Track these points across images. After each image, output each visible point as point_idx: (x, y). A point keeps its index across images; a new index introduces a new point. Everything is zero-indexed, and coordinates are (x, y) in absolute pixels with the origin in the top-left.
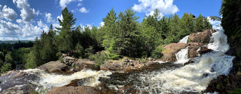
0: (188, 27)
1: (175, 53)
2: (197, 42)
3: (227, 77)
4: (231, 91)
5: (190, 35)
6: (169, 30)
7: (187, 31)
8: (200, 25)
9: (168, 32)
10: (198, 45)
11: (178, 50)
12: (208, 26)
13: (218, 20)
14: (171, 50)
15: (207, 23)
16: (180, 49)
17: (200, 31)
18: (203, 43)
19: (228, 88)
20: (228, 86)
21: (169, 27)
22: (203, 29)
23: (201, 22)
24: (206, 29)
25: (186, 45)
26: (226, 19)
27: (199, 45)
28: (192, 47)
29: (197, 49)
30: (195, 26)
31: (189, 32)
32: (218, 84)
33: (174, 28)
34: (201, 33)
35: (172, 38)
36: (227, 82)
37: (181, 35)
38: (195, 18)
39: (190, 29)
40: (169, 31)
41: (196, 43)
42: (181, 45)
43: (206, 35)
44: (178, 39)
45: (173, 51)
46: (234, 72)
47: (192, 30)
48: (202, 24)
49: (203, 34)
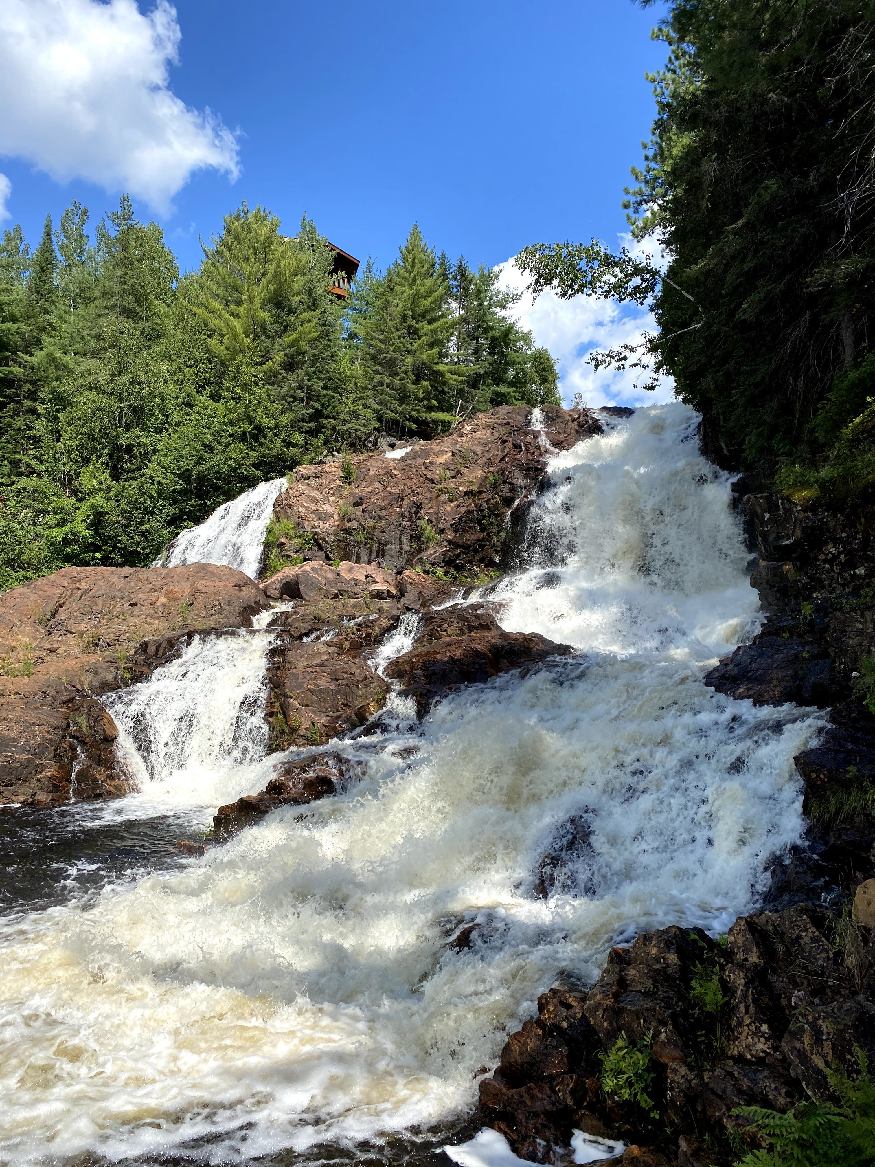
0: (272, 378)
1: (104, 687)
2: (381, 552)
3: (728, 954)
4: (775, 1120)
5: (302, 469)
6: (33, 396)
7: (266, 422)
8: (409, 360)
9: (20, 422)
10: (389, 594)
11: (145, 646)
12: (511, 373)
13: (618, 287)
14: (51, 650)
15: (494, 344)
16: (171, 643)
17: (412, 434)
18: (449, 563)
19: (745, 1084)
20: (740, 1059)
21: (37, 358)
22: (441, 409)
23: (425, 327)
24: (475, 411)
25: (248, 594)
26: (707, 273)
27: (402, 592)
28: (317, 618)
29: (379, 642)
30: (358, 369)
31: (288, 444)
32: (612, 1035)
33: (103, 378)
34: (425, 453)
35: (67, 501)
36: (728, 1010)
37: (185, 476)
38: (359, 274)
39: (302, 410)
40: (33, 412)
41: (371, 569)
42: (186, 588)
43: (479, 473)
44: (152, 524)
45: (71, 664)
46: (813, 893)
47: (317, 415)
48: (431, 346)
49: (446, 458)
